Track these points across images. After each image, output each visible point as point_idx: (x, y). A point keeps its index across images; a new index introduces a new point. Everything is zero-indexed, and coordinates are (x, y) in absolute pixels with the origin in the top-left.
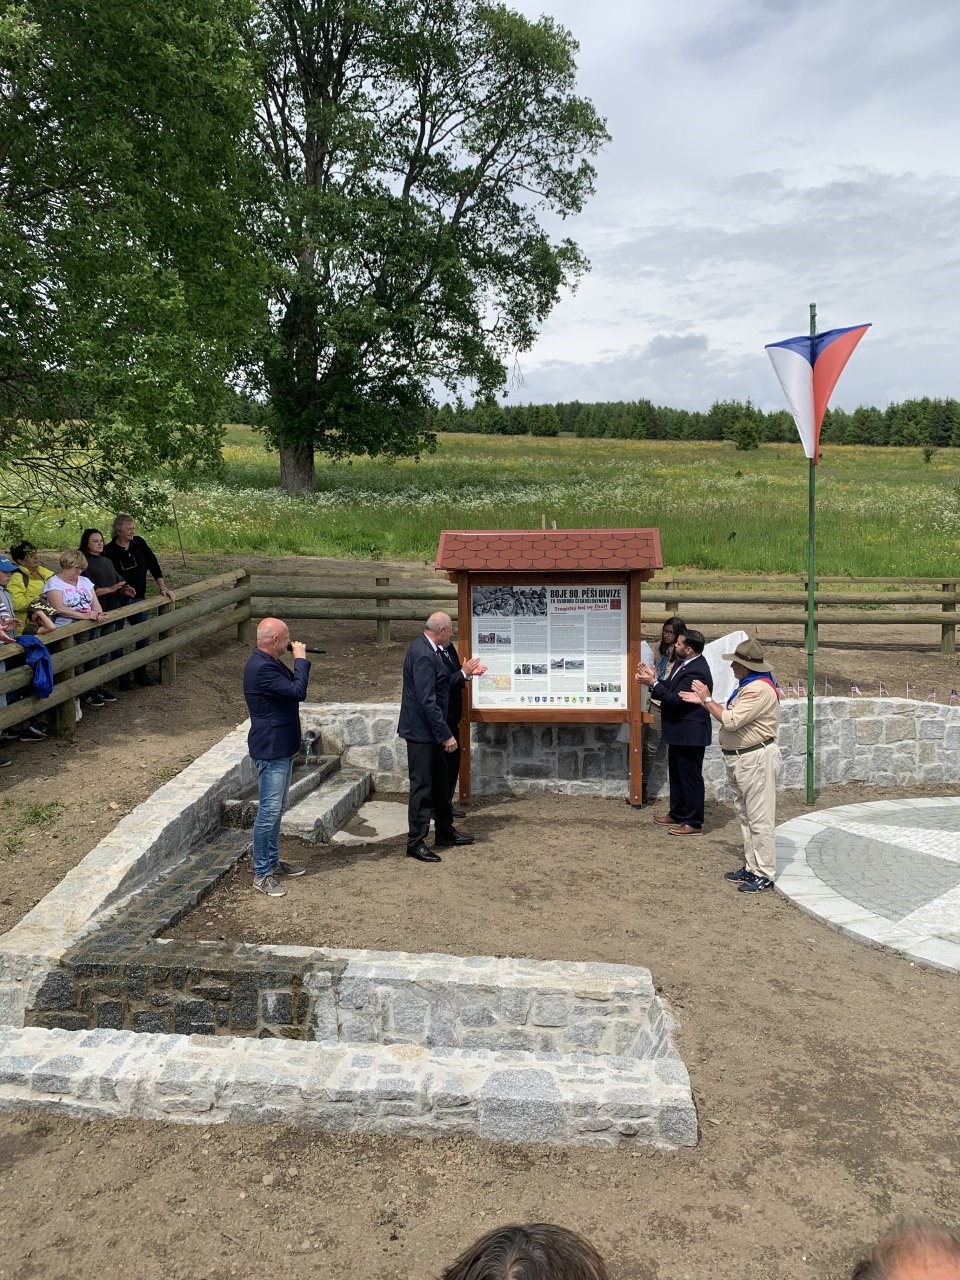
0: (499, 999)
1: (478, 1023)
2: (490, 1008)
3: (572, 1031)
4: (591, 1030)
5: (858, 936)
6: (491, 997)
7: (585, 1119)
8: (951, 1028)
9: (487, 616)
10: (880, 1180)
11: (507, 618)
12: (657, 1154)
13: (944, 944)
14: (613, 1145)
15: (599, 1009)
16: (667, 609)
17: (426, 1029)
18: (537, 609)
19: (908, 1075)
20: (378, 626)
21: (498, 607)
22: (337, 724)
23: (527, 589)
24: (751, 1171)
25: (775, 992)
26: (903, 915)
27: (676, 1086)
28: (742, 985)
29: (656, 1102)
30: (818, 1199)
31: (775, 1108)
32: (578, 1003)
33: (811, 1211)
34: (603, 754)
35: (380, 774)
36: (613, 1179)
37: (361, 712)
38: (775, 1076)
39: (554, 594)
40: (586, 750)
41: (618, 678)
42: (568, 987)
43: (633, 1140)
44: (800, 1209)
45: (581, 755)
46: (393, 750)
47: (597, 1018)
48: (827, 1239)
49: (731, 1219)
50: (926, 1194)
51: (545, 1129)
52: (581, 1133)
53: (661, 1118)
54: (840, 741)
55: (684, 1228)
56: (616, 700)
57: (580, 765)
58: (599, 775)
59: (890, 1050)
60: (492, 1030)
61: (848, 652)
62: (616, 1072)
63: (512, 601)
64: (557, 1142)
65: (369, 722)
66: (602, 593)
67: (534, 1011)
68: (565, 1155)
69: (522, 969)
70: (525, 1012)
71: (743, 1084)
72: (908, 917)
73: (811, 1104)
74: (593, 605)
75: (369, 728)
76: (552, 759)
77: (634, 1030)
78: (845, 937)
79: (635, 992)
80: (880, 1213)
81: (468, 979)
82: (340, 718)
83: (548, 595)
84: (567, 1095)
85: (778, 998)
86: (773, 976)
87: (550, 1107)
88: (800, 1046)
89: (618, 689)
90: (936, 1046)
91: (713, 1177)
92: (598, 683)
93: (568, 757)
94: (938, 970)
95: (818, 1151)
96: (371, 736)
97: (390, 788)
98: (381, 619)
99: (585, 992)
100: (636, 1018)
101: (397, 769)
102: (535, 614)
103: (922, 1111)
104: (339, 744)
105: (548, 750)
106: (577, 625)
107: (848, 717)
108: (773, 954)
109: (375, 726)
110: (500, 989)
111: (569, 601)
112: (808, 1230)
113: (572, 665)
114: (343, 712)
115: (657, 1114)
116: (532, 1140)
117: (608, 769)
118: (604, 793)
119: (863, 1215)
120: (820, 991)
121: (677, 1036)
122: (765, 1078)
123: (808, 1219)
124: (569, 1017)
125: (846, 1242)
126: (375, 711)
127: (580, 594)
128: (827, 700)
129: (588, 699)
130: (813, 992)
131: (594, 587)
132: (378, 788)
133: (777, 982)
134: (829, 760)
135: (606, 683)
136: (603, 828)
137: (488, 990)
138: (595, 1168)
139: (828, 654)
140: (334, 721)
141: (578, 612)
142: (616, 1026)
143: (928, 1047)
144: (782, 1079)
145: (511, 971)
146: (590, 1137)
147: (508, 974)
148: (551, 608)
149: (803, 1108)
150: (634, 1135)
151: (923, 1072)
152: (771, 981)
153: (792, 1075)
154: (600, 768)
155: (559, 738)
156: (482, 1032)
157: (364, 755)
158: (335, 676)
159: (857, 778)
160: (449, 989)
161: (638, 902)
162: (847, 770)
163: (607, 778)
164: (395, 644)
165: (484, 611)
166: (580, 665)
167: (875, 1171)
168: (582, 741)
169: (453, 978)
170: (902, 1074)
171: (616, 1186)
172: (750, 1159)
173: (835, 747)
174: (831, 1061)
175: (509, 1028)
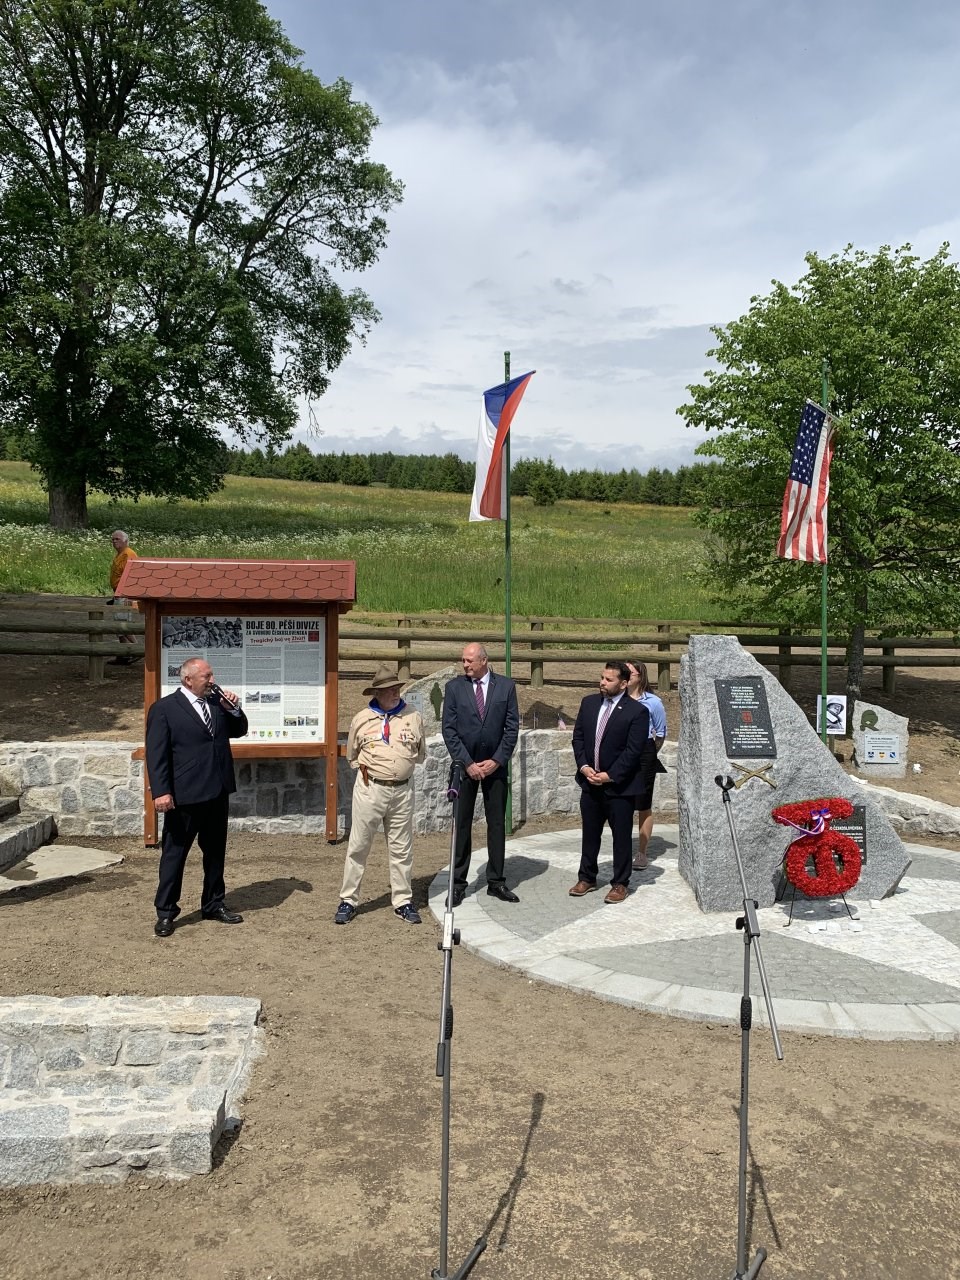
0: (88, 1039)
1: (63, 1066)
2: (78, 1049)
3: (165, 1068)
4: (185, 1066)
5: (490, 957)
6: (81, 1037)
7: (91, 1154)
8: (537, 1040)
9: (177, 648)
10: (390, 1192)
11: (200, 650)
12: (164, 1185)
13: (567, 961)
14: (122, 1180)
15: (195, 1044)
16: (400, 647)
17: (5, 1077)
18: (231, 640)
19: (471, 1087)
20: (90, 663)
21: (190, 638)
22: (16, 763)
23: (221, 620)
24: (260, 1192)
25: (383, 1016)
26: (541, 936)
27: (202, 1112)
28: (352, 1011)
29: (171, 1130)
30: (317, 1217)
31: (318, 1129)
32: (173, 1038)
33: (302, 1229)
34: (304, 790)
35: (63, 817)
36: (107, 1216)
37: (43, 750)
38: (336, 1098)
39: (250, 625)
40: (286, 786)
41: (315, 711)
42: (164, 1022)
43: (143, 1172)
44: (292, 1228)
45: (281, 792)
46: (78, 791)
47: (190, 1053)
48: (302, 1256)
49: (215, 1243)
50: (428, 1202)
51: (47, 1169)
52: (87, 1169)
53: (173, 1146)
54: (544, 772)
55: (159, 1259)
56: (313, 733)
57: (280, 802)
58: (300, 812)
59: (466, 1065)
60: (79, 1073)
61: (571, 689)
62: (143, 1102)
63: (205, 633)
64: (61, 1181)
65: (52, 761)
66: (300, 625)
67: (125, 1049)
68: (65, 1194)
69: (123, 1006)
70: (114, 1051)
71: (301, 1107)
72: (545, 938)
73: (358, 1123)
74: (290, 636)
75: (52, 768)
76: (250, 797)
77: (231, 1063)
78: (479, 958)
79: (234, 1023)
80: (372, 1223)
81: (57, 1020)
82: (19, 757)
83: (244, 626)
84: (76, 1130)
85: (383, 1022)
86: (389, 1001)
87: (53, 1143)
88: (379, 1067)
89: (316, 722)
90: (514, 1058)
91: (218, 1205)
92: (295, 717)
93: (268, 795)
94: (554, 987)
95: (342, 1167)
96: (53, 776)
97: (74, 831)
98: (93, 654)
99: (181, 1027)
100: (233, 1050)
101: (82, 811)
102: (230, 646)
103: (466, 1121)
104: (17, 783)
105: (246, 788)
106: (273, 657)
107: (550, 750)
108: (400, 978)
109: (58, 765)
110: (88, 1028)
111: (268, 633)
112: (291, 1248)
113: (268, 698)
114: (23, 751)
115: (168, 1142)
116: (33, 1181)
117: (308, 805)
118: (304, 831)
119: (353, 1229)
120: (427, 1012)
121: (257, 1064)
122: (326, 1100)
123: (298, 1236)
124: (163, 1054)
125: (320, 1257)
126: (59, 750)
127: (277, 626)
128: (532, 733)
129: (284, 733)
130: (420, 1014)
131: (292, 619)
132: (61, 832)
133: (390, 1005)
134: (533, 792)
135: (304, 717)
136: (288, 865)
137: (76, 1031)
138: (91, 1205)
139: (551, 692)
140: (12, 760)
141: (274, 644)
142: (212, 1060)
143: (505, 1060)
144: (341, 1100)
145: (109, 1009)
146: (97, 1173)
147: (104, 1012)
148: (246, 640)
149: (348, 1127)
150: (144, 1167)
151: (488, 1083)
152: (384, 1005)
153: (353, 1095)
154: (300, 805)
155: (258, 776)
156: (67, 1076)
157: (46, 797)
158: (31, 714)
159: (560, 808)
160: (33, 1032)
161: (285, 936)
162: (551, 800)
163: (307, 815)
164: (108, 681)
165: (174, 642)
166: (276, 698)
167: (389, 1184)
168: (283, 777)
169: (40, 1020)
170: (467, 1086)
171: (108, 1221)
172: (265, 1181)
173: (539, 778)
174: (402, 1080)
175: (97, 1069)
